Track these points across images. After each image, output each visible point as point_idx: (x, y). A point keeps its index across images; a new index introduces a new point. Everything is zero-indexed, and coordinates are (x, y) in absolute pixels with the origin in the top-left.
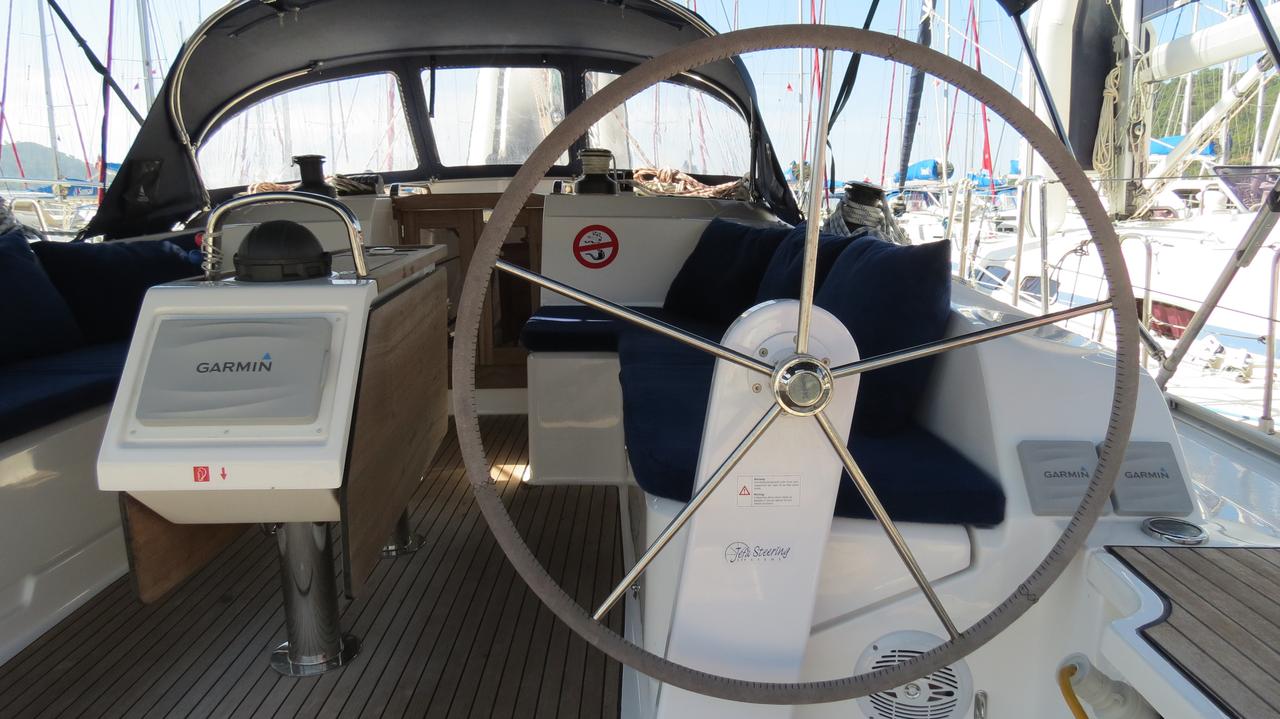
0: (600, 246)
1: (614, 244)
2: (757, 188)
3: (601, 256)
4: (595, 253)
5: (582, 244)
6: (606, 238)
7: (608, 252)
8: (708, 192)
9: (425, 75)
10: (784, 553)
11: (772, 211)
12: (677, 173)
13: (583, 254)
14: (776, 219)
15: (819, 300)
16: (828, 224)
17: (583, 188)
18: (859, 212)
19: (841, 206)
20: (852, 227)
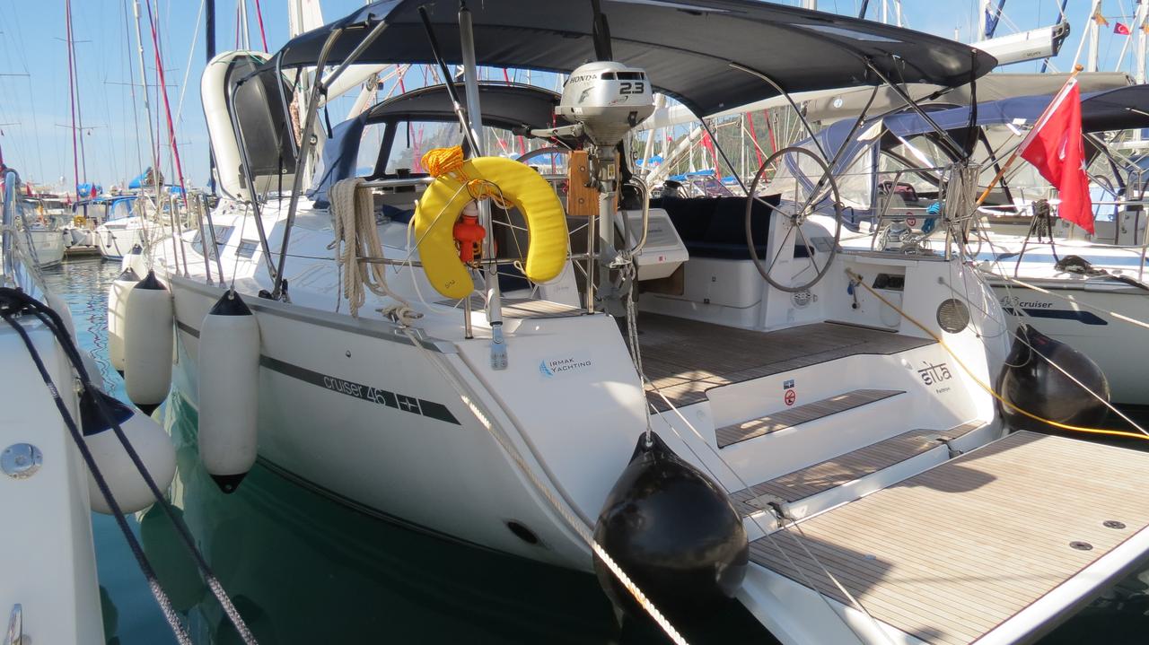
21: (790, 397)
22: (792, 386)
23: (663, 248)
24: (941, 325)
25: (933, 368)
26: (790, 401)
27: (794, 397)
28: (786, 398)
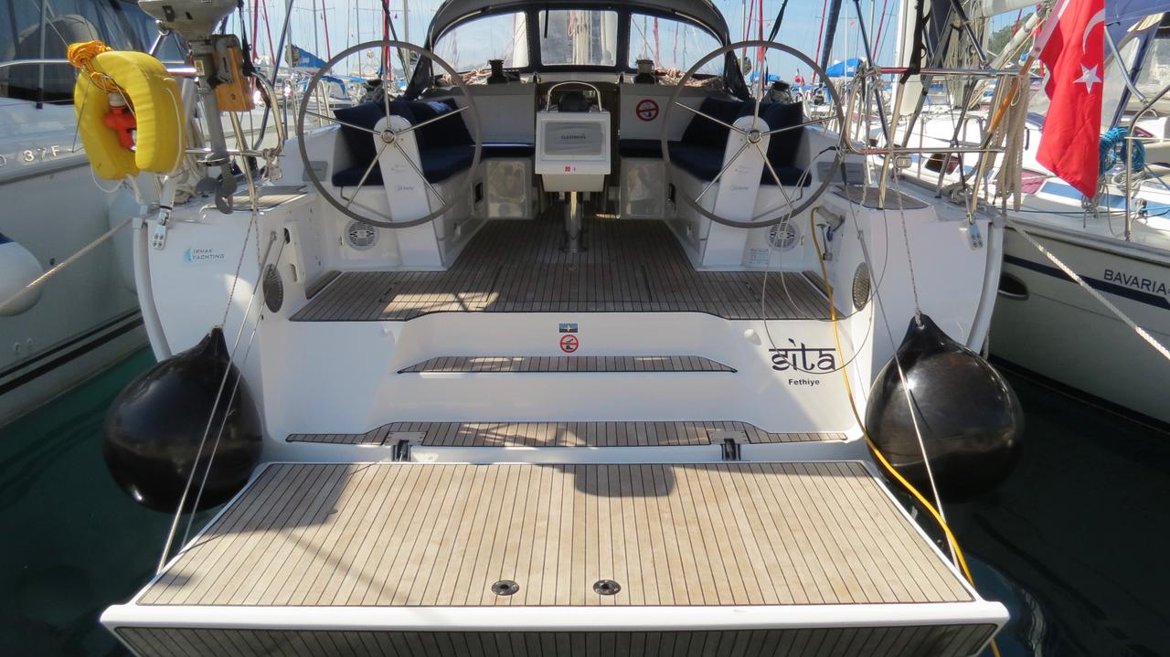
0: (649, 110)
1: (657, 109)
2: (726, 83)
3: (650, 115)
4: (647, 114)
5: (640, 109)
6: (653, 106)
7: (653, 113)
8: (698, 84)
9: (542, 14)
10: (746, 188)
11: (735, 95)
12: (679, 72)
13: (641, 114)
14: (736, 99)
15: (760, 115)
16: (763, 100)
17: (638, 80)
18: (777, 94)
19: (769, 92)
20: (773, 100)
21: (569, 343)
22: (575, 331)
23: (569, 157)
24: (854, 301)
25: (803, 350)
26: (568, 347)
27: (577, 344)
28: (561, 344)
